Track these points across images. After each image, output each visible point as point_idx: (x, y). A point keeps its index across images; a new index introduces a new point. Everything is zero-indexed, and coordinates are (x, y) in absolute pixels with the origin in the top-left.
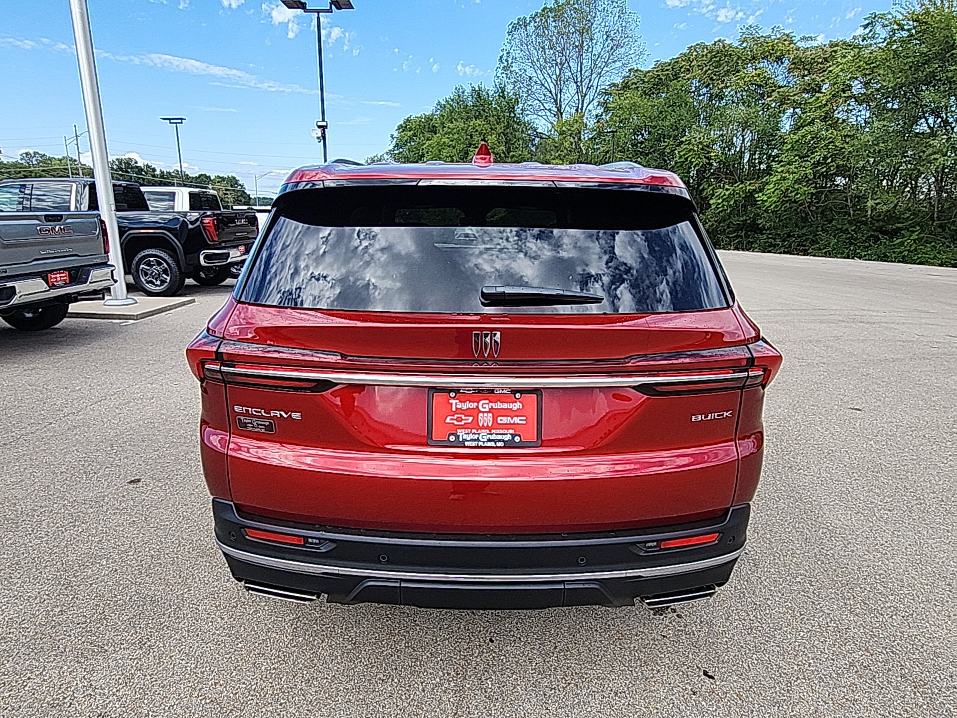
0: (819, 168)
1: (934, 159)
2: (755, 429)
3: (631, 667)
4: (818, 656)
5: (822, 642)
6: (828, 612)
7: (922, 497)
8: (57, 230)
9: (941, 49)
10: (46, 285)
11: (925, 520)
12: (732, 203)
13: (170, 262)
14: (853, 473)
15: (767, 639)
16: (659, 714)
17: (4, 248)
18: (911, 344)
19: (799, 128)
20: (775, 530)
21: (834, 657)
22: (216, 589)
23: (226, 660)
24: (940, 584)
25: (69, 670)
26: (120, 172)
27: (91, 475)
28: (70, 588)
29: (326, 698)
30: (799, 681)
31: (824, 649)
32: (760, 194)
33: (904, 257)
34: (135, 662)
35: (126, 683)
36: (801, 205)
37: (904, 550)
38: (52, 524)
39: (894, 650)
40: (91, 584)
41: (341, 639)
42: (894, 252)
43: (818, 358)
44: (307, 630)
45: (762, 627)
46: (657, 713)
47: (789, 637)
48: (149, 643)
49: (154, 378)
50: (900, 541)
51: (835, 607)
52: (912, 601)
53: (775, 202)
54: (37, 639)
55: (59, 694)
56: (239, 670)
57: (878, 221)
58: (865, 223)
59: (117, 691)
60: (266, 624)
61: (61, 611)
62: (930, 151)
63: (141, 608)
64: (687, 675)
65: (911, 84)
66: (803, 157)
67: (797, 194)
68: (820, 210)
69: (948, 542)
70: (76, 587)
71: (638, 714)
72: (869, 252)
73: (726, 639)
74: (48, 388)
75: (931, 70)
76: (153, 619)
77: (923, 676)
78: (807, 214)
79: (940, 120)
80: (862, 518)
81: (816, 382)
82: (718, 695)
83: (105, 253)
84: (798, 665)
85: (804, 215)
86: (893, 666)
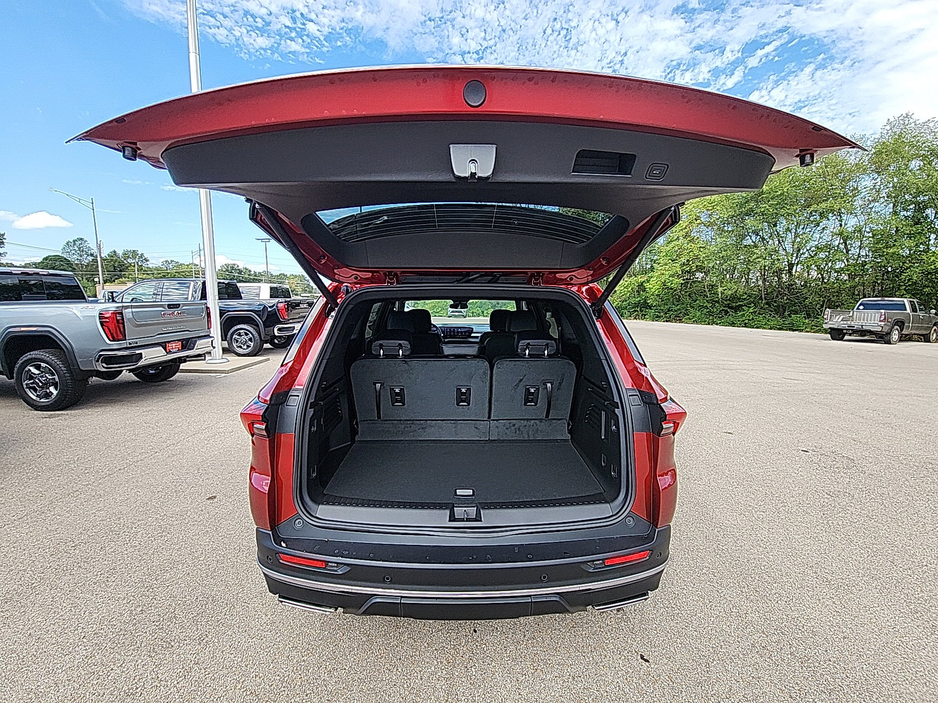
0: (685, 267)
1: (759, 261)
2: (669, 468)
3: (584, 652)
4: (727, 639)
5: (728, 626)
6: (730, 599)
7: (785, 501)
8: (175, 314)
9: (755, 195)
10: (164, 352)
11: (790, 520)
12: (630, 289)
13: (254, 333)
14: (733, 482)
15: (686, 624)
16: (609, 697)
17: (136, 327)
18: (759, 384)
19: (669, 242)
20: (682, 529)
21: (739, 640)
22: (264, 588)
23: (266, 654)
24: (809, 572)
25: (142, 663)
26: (227, 273)
27: (180, 493)
28: (151, 590)
29: (343, 688)
30: (715, 662)
31: (731, 632)
32: (648, 284)
33: (745, 324)
34: (194, 657)
35: (185, 676)
36: (675, 290)
37: (778, 545)
38: (145, 535)
39: (783, 631)
40: (168, 586)
41: (358, 632)
42: (739, 321)
43: (698, 396)
44: (332, 624)
45: (682, 614)
46: (607, 695)
47: (703, 622)
48: (207, 639)
49: (235, 416)
50: (775, 537)
51: (735, 594)
52: (791, 588)
53: (658, 289)
54: (121, 635)
55: (133, 684)
56: (275, 663)
57: (726, 300)
58: (717, 302)
59: (178, 683)
60: (300, 620)
61: (142, 610)
62: (755, 256)
63: (204, 607)
64: (628, 659)
65: (738, 215)
66: (674, 260)
67: (672, 284)
68: (688, 294)
69: (809, 537)
70: (156, 589)
71: (592, 697)
72: (723, 321)
73: (655, 625)
74: (159, 425)
75: (750, 207)
76: (212, 617)
77: (806, 652)
78: (680, 296)
79: (759, 237)
80: (745, 518)
81: (698, 413)
82: (653, 677)
83: (208, 329)
84: (713, 647)
85: (677, 297)
86: (784, 646)
